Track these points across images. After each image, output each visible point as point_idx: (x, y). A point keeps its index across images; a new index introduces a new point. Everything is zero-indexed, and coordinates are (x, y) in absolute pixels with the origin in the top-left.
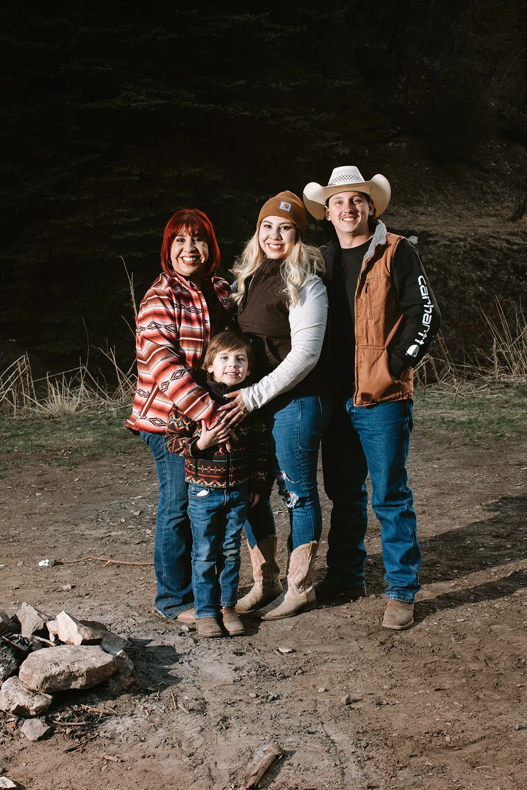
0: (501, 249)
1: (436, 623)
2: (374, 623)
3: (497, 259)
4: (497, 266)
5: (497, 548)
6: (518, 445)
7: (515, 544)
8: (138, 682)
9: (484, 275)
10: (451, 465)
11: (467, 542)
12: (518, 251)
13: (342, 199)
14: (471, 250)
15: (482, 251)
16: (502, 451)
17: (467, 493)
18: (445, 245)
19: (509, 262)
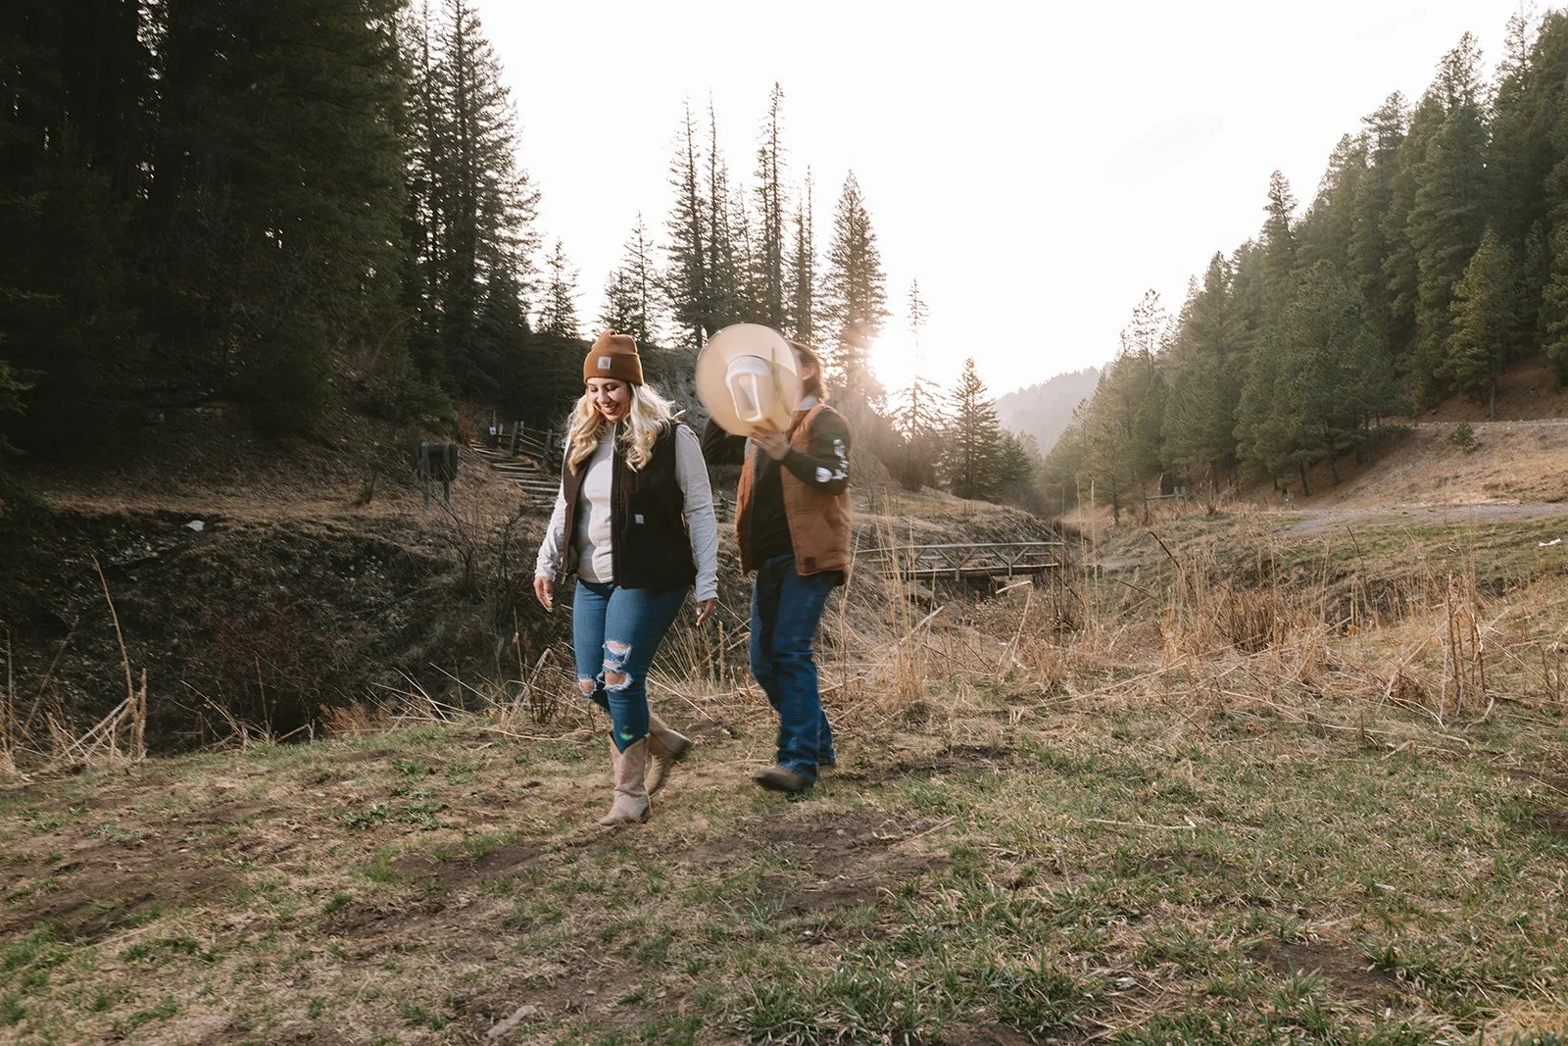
0: (318, 537)
3: (311, 549)
4: (309, 558)
9: (289, 571)
12: (341, 540)
14: (275, 538)
15: (290, 540)
18: (238, 532)
19: (327, 553)
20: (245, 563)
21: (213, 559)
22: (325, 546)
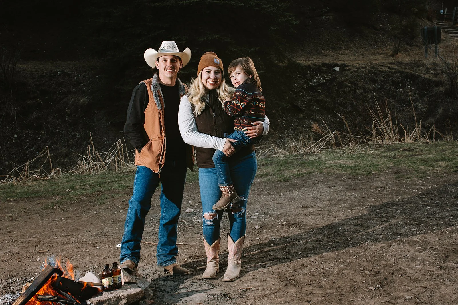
0: (385, 72)
1: (315, 270)
2: (283, 271)
3: (383, 77)
4: (383, 81)
5: (355, 231)
6: (378, 178)
7: (365, 229)
8: (156, 302)
9: (376, 87)
10: (341, 189)
11: (339, 229)
12: (395, 73)
13: (167, 59)
14: (369, 73)
15: (375, 73)
16: (368, 181)
17: (346, 203)
18: (354, 71)
19: (390, 79)
20: (360, 84)
21: (348, 83)
22: (389, 76)
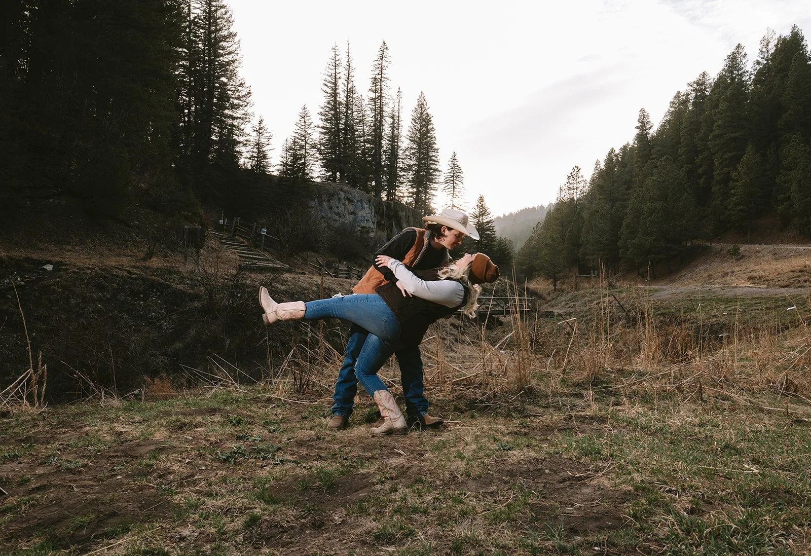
3: (117, 284)
4: (116, 289)
9: (104, 296)
12: (136, 279)
14: (96, 276)
19: (127, 287)
21: (58, 288)
22: (126, 283)
